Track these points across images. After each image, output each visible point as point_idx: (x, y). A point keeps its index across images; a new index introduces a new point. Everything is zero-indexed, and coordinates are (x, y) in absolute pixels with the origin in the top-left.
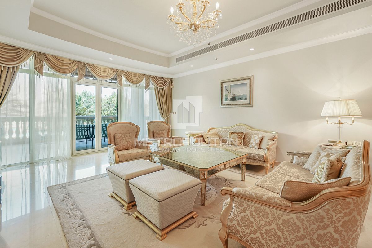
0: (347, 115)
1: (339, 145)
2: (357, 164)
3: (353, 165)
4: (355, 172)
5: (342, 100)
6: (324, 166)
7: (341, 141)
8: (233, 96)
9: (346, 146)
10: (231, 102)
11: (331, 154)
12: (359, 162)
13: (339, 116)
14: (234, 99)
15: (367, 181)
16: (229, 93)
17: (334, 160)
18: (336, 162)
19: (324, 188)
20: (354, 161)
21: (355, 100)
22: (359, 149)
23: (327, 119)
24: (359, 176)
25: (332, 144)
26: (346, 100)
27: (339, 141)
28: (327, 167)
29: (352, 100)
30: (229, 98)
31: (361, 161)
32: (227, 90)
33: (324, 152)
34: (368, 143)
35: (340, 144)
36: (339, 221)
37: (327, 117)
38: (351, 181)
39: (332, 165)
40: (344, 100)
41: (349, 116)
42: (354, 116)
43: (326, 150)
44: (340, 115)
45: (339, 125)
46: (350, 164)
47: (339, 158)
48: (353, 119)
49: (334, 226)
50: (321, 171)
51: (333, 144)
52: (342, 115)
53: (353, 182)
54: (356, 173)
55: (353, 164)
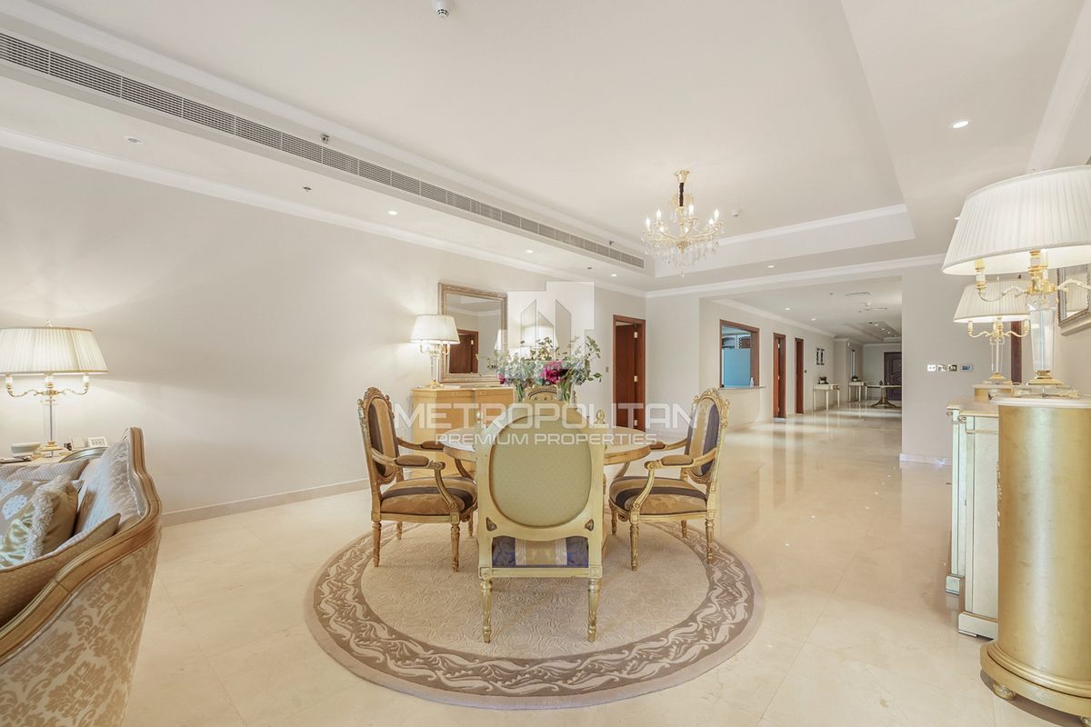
0: (72, 369)
1: (49, 453)
2: (122, 484)
3: (114, 488)
4: (124, 502)
5: (53, 328)
6: (31, 516)
7: (53, 443)
9: (71, 452)
11: (35, 483)
12: (125, 479)
13: (49, 373)
15: (155, 508)
17: (60, 491)
18: (64, 495)
19: (60, 562)
20: (114, 478)
21: (90, 331)
22: (122, 448)
23: (9, 381)
24: (134, 506)
25: (27, 455)
26: (69, 329)
27: (50, 443)
28: (42, 516)
29: (84, 330)
31: (131, 474)
33: (11, 480)
34: (140, 431)
35: (52, 451)
36: (38, 698)
37: (8, 376)
38: (122, 520)
39: (56, 503)
40: (63, 328)
41: (77, 371)
42: (91, 371)
43: (18, 473)
44: (53, 370)
45: (48, 397)
46: (104, 489)
47: (71, 485)
48: (86, 379)
49: (27, 719)
50: (21, 534)
51: (31, 453)
52: (58, 369)
53: (124, 523)
54: (127, 503)
55: (114, 485)
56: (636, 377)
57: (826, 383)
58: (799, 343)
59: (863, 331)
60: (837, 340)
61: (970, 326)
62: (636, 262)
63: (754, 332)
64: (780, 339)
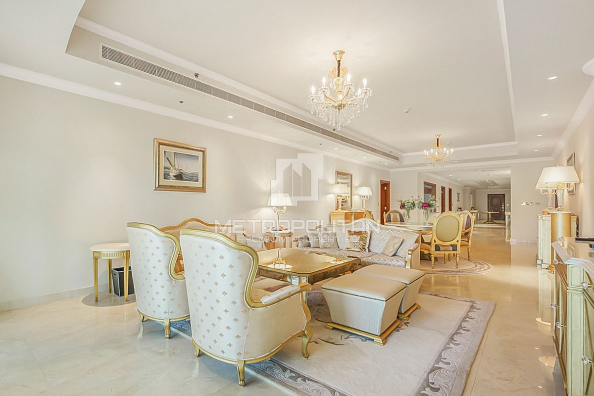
8: (178, 172)
10: (173, 182)
14: (179, 177)
16: (171, 165)
23: (274, 208)
30: (172, 174)
32: (168, 159)
56: (385, 208)
57: (461, 211)
58: (450, 190)
59: (479, 184)
60: (465, 188)
61: (541, 190)
62: (397, 159)
63: (434, 186)
64: (443, 189)
